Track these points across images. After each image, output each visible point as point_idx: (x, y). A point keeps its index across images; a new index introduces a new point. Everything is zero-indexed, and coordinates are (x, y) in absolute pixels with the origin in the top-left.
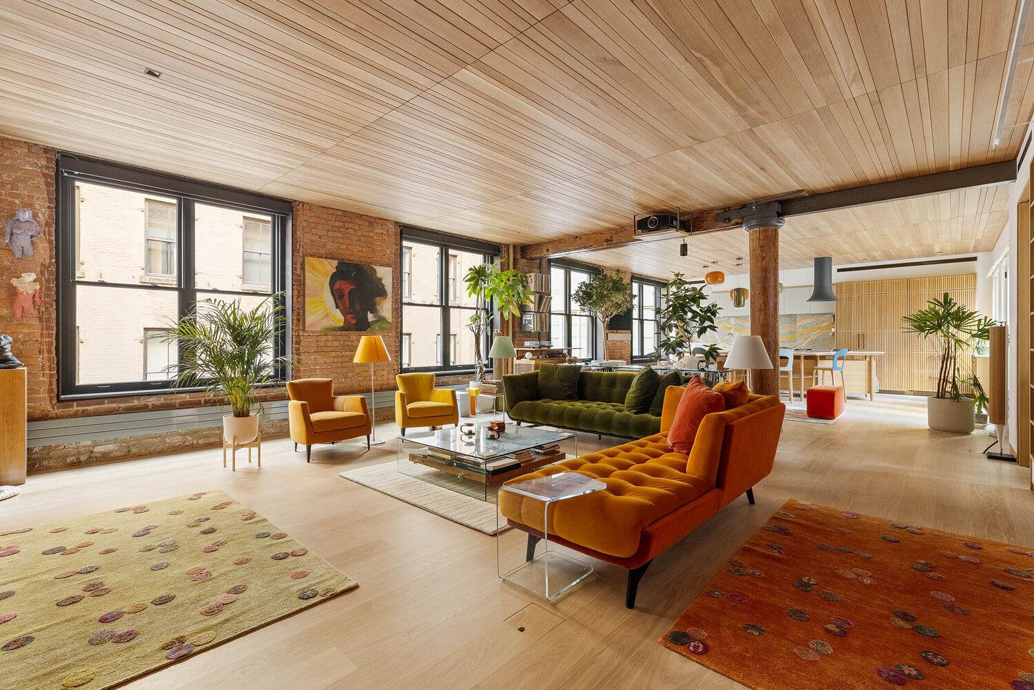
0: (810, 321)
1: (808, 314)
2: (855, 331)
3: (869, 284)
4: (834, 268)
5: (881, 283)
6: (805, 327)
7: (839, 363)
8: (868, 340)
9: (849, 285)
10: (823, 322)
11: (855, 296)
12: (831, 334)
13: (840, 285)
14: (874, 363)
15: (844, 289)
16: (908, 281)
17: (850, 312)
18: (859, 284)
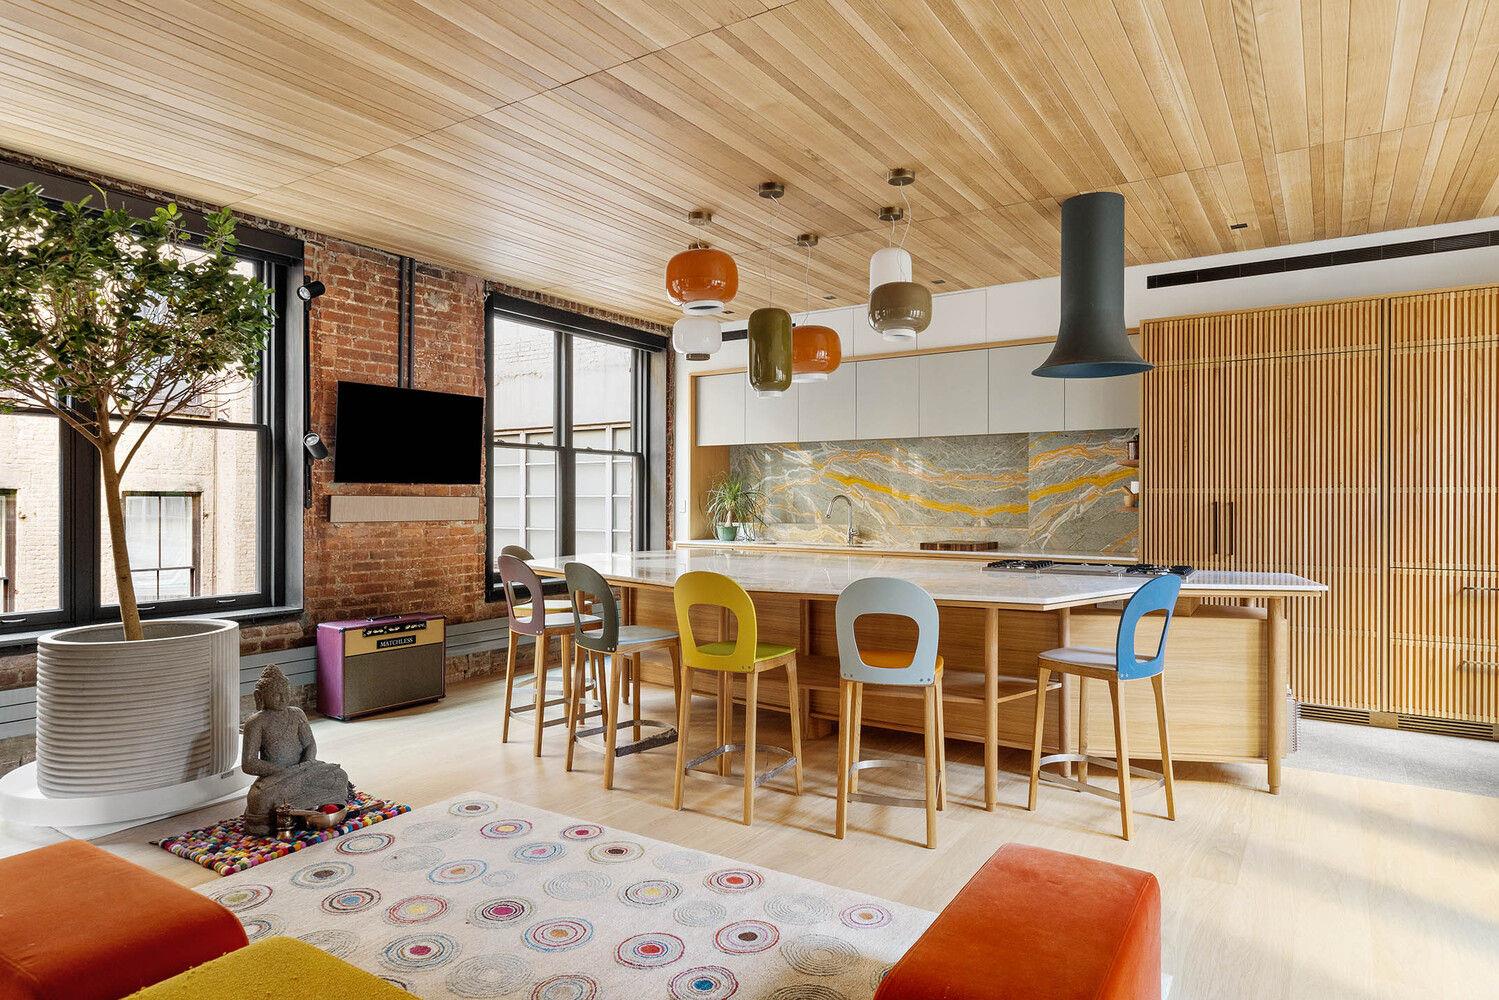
0: (1068, 459)
1: (1058, 434)
2: (1204, 492)
3: (1252, 324)
4: (1134, 278)
5: (1289, 319)
6: (1052, 477)
7: (1146, 632)
8: (1247, 527)
9: (1186, 327)
10: (1107, 459)
11: (1204, 363)
12: (1127, 500)
13: (1154, 329)
14: (1282, 626)
15: (1170, 341)
16: (1385, 306)
17: (1188, 425)
18: (1218, 322)
